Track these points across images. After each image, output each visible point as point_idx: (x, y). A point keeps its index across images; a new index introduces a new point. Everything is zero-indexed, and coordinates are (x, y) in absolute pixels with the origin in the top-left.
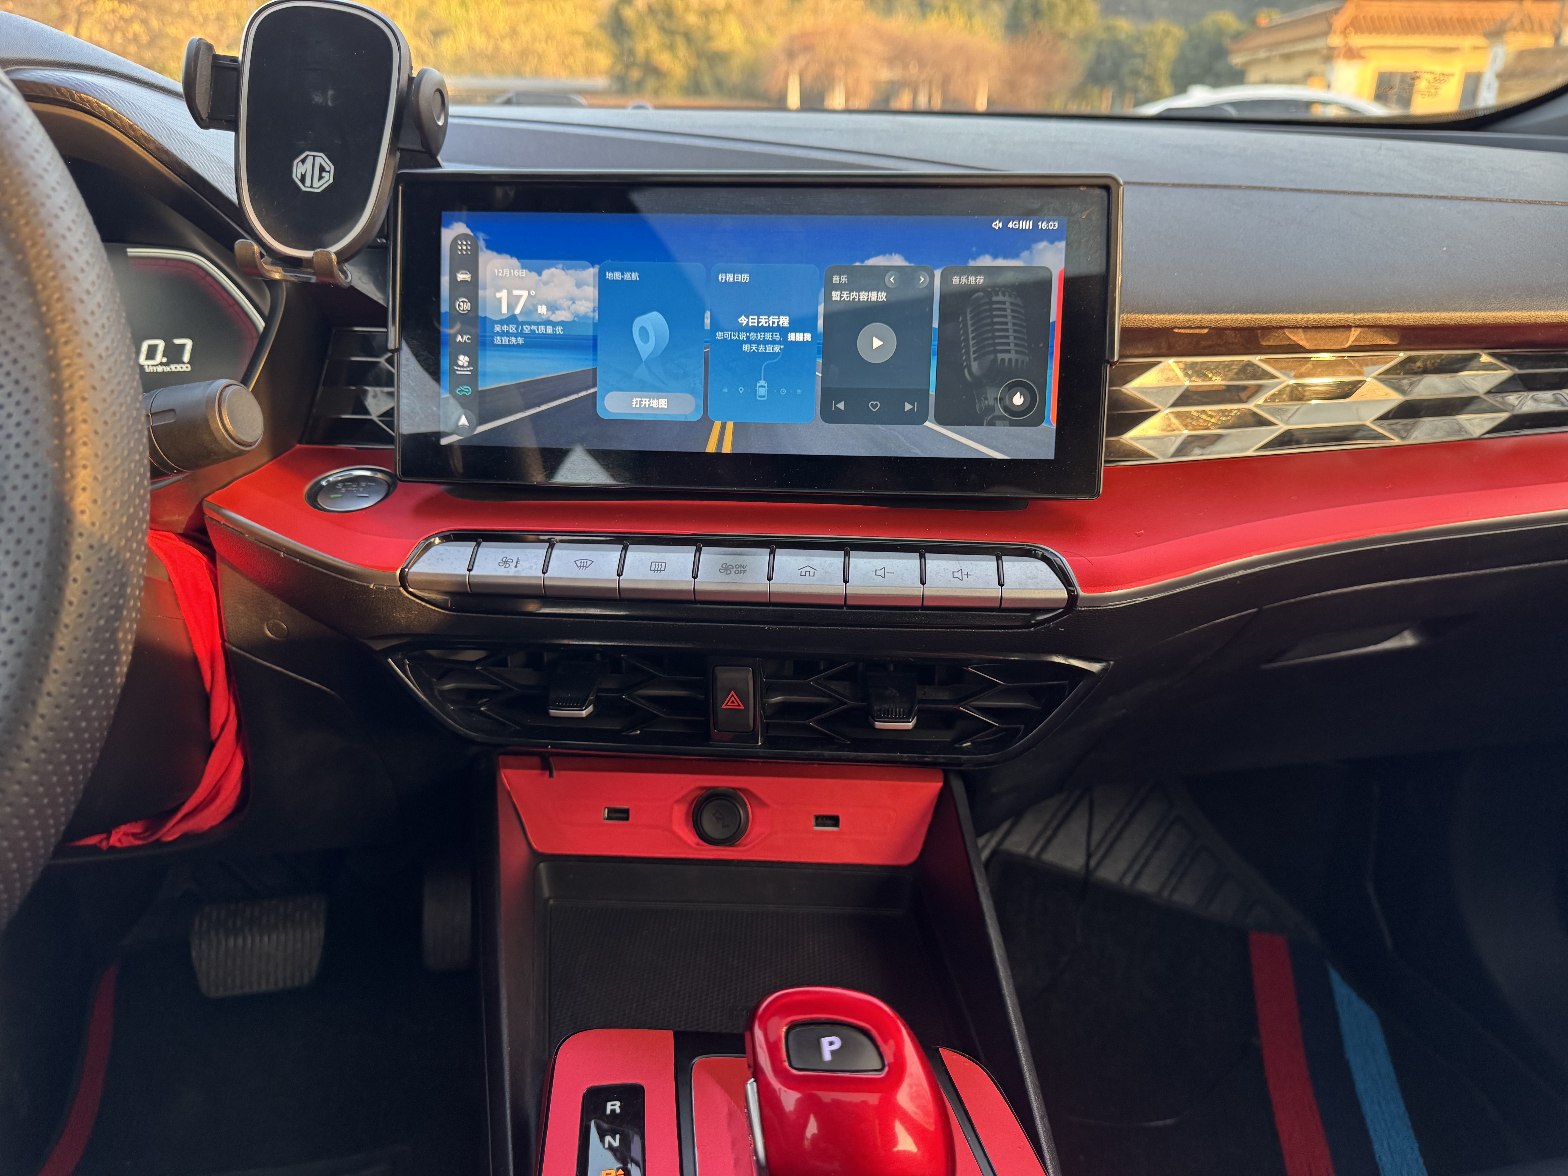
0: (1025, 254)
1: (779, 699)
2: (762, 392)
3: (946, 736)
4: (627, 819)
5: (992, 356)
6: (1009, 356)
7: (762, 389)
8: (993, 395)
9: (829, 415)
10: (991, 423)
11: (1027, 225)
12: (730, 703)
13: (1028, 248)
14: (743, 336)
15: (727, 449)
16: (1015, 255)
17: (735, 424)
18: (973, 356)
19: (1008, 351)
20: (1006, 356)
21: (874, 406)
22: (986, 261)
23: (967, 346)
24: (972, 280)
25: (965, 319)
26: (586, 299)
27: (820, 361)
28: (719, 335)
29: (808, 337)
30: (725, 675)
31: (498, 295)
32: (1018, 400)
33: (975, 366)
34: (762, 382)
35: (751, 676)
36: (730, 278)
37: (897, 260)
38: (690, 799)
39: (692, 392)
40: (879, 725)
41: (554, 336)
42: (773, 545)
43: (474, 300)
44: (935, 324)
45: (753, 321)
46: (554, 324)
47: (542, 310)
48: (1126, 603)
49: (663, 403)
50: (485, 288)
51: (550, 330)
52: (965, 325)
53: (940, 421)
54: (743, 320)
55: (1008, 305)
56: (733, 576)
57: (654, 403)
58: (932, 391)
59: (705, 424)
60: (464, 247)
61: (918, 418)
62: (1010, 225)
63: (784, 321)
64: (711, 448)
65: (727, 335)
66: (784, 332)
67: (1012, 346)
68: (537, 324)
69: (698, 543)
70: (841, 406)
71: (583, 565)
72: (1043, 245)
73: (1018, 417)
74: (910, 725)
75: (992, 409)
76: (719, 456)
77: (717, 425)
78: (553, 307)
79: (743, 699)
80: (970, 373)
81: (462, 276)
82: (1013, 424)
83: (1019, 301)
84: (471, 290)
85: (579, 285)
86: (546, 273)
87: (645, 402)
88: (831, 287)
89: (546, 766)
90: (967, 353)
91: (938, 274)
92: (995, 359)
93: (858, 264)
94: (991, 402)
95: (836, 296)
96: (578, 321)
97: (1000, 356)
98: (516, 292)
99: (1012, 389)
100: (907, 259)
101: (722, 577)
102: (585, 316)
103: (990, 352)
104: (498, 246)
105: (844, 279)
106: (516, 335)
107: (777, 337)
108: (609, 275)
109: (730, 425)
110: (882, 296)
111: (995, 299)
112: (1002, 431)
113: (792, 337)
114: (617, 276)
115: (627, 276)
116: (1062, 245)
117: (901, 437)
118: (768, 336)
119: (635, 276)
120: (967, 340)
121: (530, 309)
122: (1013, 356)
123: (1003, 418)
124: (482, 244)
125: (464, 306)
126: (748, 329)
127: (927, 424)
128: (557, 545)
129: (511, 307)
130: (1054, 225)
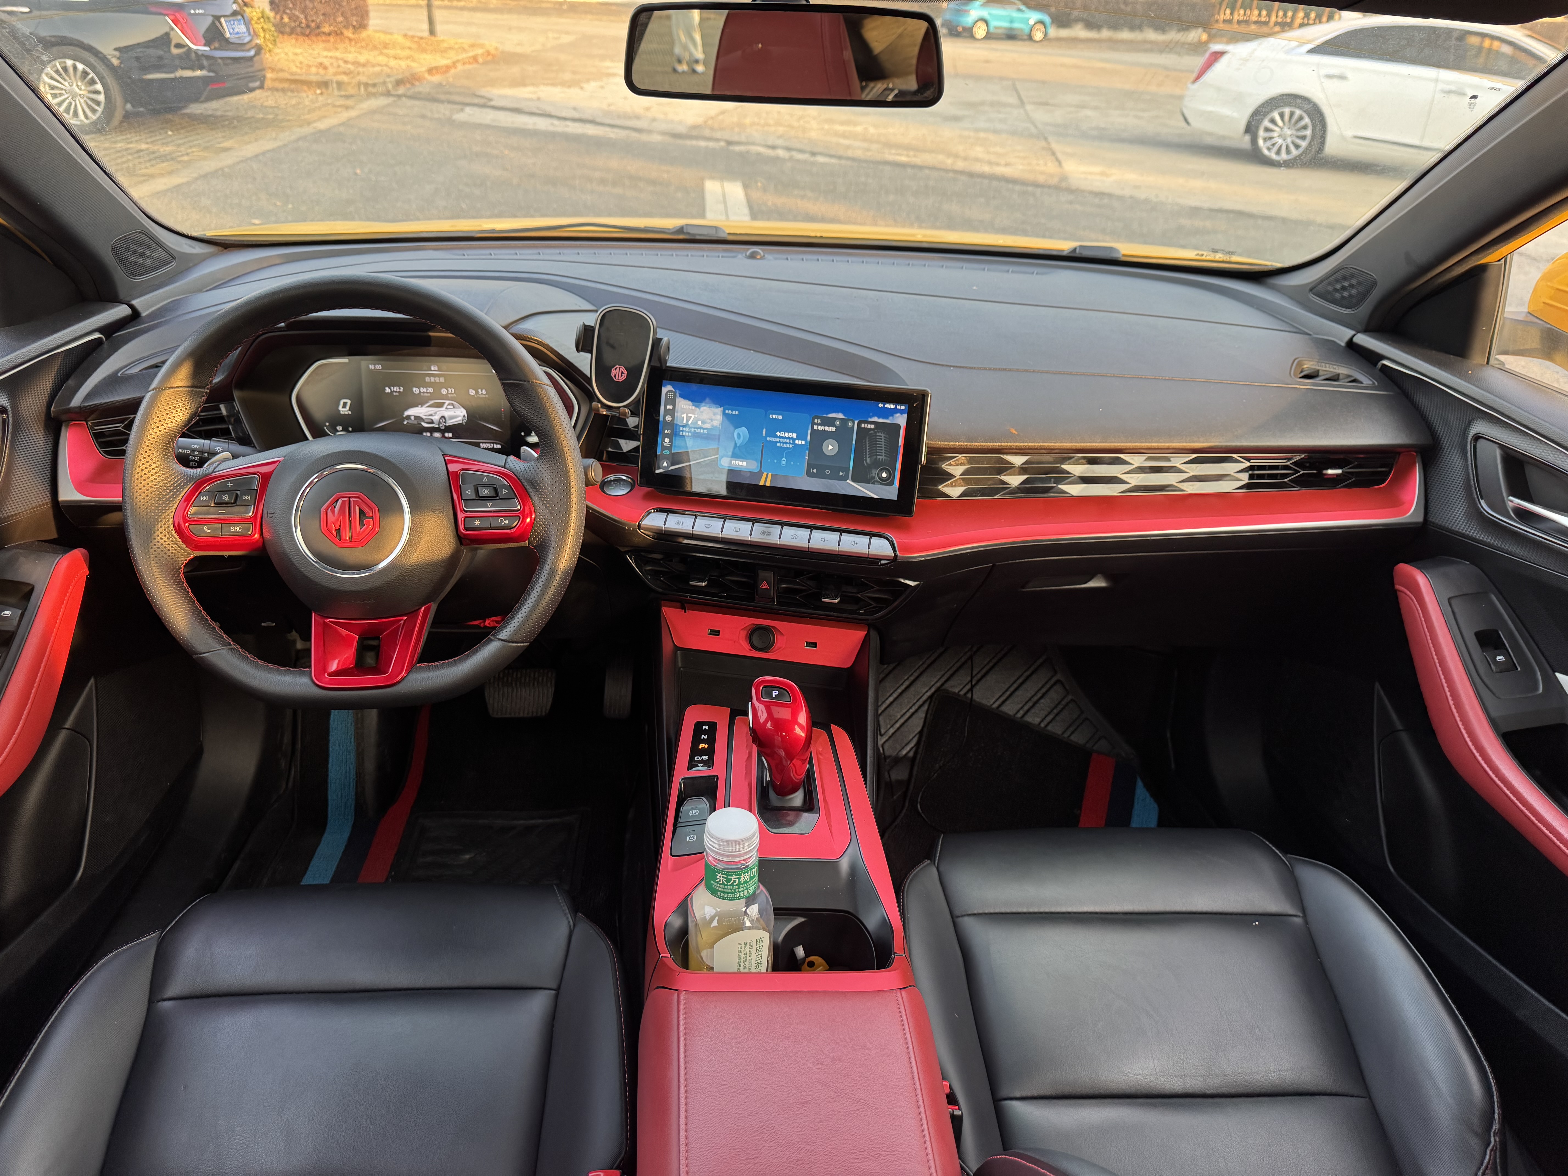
0: (891, 418)
1: (784, 586)
2: (784, 462)
3: (853, 607)
4: (718, 635)
5: (875, 457)
6: (882, 457)
7: (784, 461)
8: (875, 472)
9: (809, 474)
10: (873, 483)
11: (892, 406)
12: (764, 585)
13: (892, 415)
14: (778, 440)
15: (768, 484)
16: (887, 418)
17: (772, 475)
18: (868, 456)
19: (882, 455)
20: (881, 457)
21: (828, 472)
22: (875, 419)
23: (866, 452)
24: (869, 426)
25: (866, 441)
26: (717, 420)
27: (807, 452)
28: (768, 439)
29: (803, 442)
30: (762, 574)
31: (683, 416)
32: (884, 475)
33: (868, 460)
34: (784, 459)
35: (773, 575)
36: (774, 416)
37: (841, 416)
38: (748, 628)
39: (756, 460)
40: (823, 600)
41: (704, 433)
42: (782, 524)
43: (673, 417)
44: (854, 442)
45: (782, 434)
46: (704, 429)
47: (699, 423)
48: (917, 559)
49: (744, 464)
50: (677, 412)
51: (702, 431)
52: (866, 444)
53: (853, 480)
54: (778, 433)
55: (883, 437)
56: (765, 536)
57: (741, 463)
58: (851, 468)
59: (760, 473)
60: (671, 395)
61: (844, 479)
62: (886, 406)
63: (794, 435)
64: (762, 483)
65: (772, 439)
66: (794, 440)
67: (883, 454)
68: (697, 428)
69: (754, 521)
70: (815, 471)
71: (708, 527)
72: (898, 415)
73: (884, 482)
74: (836, 601)
75: (874, 478)
76: (764, 486)
77: (765, 473)
78: (703, 422)
79: (769, 583)
80: (866, 463)
81: (669, 407)
82: (882, 484)
83: (887, 436)
84: (672, 413)
85: (715, 414)
86: (702, 409)
87: (737, 462)
88: (813, 424)
89: (683, 607)
90: (866, 454)
91: (856, 422)
92: (877, 458)
93: (825, 416)
94: (874, 475)
95: (815, 427)
96: (714, 428)
97: (878, 457)
98: (689, 415)
99: (882, 470)
100: (844, 415)
101: (762, 537)
102: (716, 427)
103: (874, 455)
104: (684, 396)
105: (819, 421)
106: (689, 432)
107: (791, 442)
108: (727, 411)
109: (770, 474)
110: (834, 429)
111: (878, 434)
112: (877, 487)
113: (797, 442)
114: (730, 412)
115: (734, 413)
116: (906, 415)
117: (838, 486)
118: (788, 441)
119: (737, 413)
120: (866, 450)
121: (695, 422)
122: (883, 457)
123: (878, 481)
124: (678, 395)
125: (669, 419)
126: (780, 437)
127: (848, 481)
128: (698, 517)
129: (688, 421)
130: (903, 407)
